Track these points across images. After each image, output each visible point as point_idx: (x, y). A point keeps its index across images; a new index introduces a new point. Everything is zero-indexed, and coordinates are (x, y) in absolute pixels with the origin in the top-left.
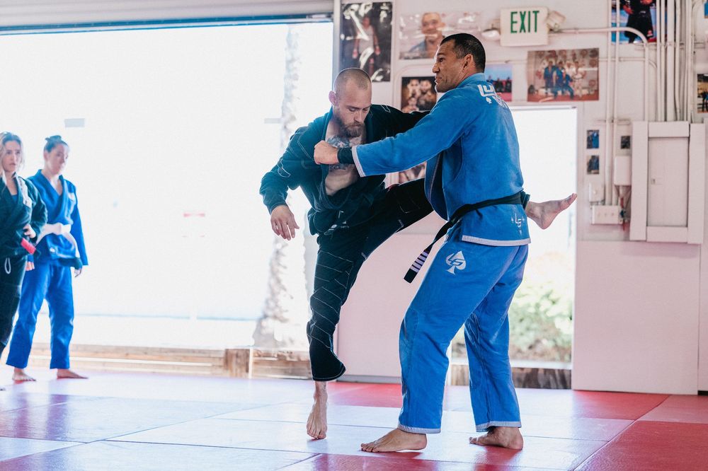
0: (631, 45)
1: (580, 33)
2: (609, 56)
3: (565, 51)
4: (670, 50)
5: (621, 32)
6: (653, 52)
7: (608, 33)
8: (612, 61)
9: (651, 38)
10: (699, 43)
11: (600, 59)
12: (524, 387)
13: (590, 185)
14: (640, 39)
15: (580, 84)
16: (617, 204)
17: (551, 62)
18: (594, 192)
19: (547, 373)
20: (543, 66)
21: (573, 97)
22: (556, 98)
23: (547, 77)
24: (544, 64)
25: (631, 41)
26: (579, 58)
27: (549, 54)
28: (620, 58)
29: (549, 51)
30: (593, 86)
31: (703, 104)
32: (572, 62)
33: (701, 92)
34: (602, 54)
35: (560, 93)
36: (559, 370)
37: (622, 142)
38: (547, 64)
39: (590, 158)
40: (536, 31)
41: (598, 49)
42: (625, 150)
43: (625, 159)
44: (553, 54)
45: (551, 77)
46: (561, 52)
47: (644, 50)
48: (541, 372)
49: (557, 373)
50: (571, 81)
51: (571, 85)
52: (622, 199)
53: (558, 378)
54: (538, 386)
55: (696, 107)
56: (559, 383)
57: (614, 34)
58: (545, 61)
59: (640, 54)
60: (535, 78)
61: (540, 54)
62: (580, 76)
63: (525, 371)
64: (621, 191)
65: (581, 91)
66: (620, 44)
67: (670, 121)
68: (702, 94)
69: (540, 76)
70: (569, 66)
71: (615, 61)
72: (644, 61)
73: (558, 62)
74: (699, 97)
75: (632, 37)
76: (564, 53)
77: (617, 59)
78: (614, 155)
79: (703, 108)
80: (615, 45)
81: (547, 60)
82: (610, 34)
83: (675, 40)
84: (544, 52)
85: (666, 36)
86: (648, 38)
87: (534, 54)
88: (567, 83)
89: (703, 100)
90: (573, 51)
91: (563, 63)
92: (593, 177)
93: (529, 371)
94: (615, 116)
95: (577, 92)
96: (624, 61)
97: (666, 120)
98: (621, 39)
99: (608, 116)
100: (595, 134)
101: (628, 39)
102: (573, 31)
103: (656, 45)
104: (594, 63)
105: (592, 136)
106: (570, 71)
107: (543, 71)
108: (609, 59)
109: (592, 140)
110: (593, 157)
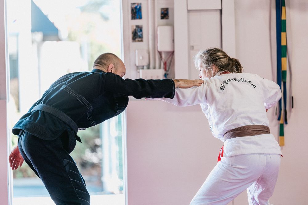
13: (137, 51)
16: (160, 68)
18: (141, 58)
37: (162, 14)
39: (135, 27)
42: (164, 21)
43: (167, 29)
52: (165, 64)
64: (163, 56)
78: (156, 25)
92: (137, 44)
100: (138, 7)
105: (136, 8)
109: (136, 12)
110: (137, 26)
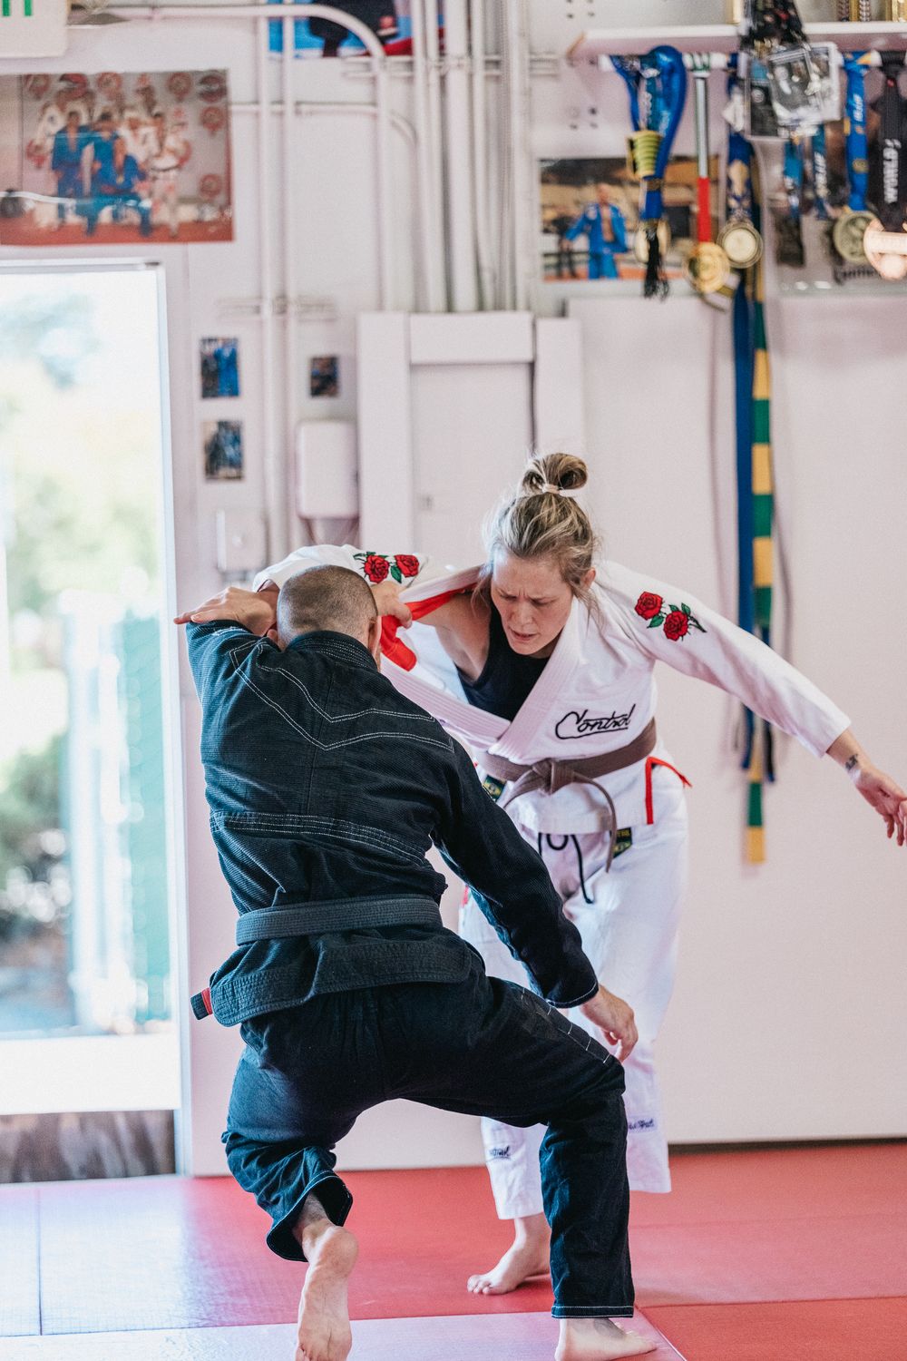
0: (331, 61)
1: (165, 18)
2: (265, 99)
3: (115, 76)
4: (457, 81)
5: (297, 21)
6: (400, 88)
7: (255, 20)
8: (273, 113)
9: (391, 42)
10: (540, 61)
11: (234, 108)
12: (16, 1178)
13: (221, 517)
14: (359, 42)
15: (171, 188)
17: (73, 115)
18: (237, 540)
19: (90, 1126)
20: (47, 127)
21: (147, 231)
22: (91, 233)
23: (64, 161)
24: (52, 119)
25: (330, 50)
26: (165, 102)
27: (63, 85)
28: (298, 103)
29: (64, 78)
30: (216, 192)
31: (559, 255)
32: (140, 114)
33: (551, 214)
34: (238, 88)
35: (105, 215)
36: (127, 1114)
37: (314, 377)
38: (61, 122)
39: (214, 429)
40: (28, 12)
41: (224, 73)
42: (322, 403)
43: (334, 433)
44: (76, 86)
45: (77, 164)
46: (104, 79)
47: (374, 80)
48: (69, 1126)
49: (121, 1124)
50: (143, 176)
51: (140, 188)
53: (127, 1138)
54: (63, 1174)
55: (540, 262)
56: (129, 1154)
57: (277, 25)
58: (53, 111)
59: (359, 91)
60: (21, 167)
61: (34, 87)
62: (169, 161)
63: (16, 1127)
64: (320, 534)
65: (174, 211)
66: (297, 57)
67: (467, 312)
68: (555, 222)
69: (40, 163)
70: (134, 125)
71: (281, 114)
72: (375, 117)
73: (97, 114)
74: (546, 231)
75: (331, 39)
76: (114, 84)
77: (289, 108)
78: (294, 416)
79: (559, 266)
80: (281, 61)
81: (62, 108)
82: (264, 27)
83: (470, 48)
84: (46, 77)
85: (441, 34)
86: (383, 40)
87: (15, 85)
88: (129, 184)
89: (560, 242)
90: (143, 77)
91: (115, 117)
92: (222, 490)
93: (30, 1126)
94: (292, 294)
95: (163, 216)
96: (311, 113)
97: (450, 308)
98: (299, 44)
99: (270, 293)
100: (227, 353)
101: (319, 41)
102: (146, 12)
103: (410, 65)
104: (216, 122)
105: (217, 356)
106: (137, 143)
107: (50, 144)
108: (265, 107)
109: (218, 371)
110: (223, 425)
